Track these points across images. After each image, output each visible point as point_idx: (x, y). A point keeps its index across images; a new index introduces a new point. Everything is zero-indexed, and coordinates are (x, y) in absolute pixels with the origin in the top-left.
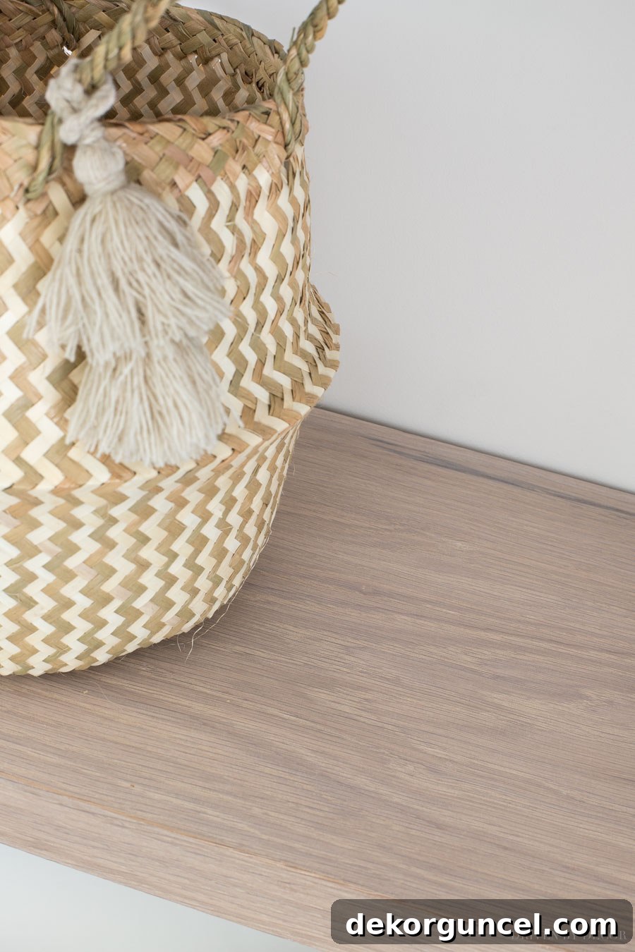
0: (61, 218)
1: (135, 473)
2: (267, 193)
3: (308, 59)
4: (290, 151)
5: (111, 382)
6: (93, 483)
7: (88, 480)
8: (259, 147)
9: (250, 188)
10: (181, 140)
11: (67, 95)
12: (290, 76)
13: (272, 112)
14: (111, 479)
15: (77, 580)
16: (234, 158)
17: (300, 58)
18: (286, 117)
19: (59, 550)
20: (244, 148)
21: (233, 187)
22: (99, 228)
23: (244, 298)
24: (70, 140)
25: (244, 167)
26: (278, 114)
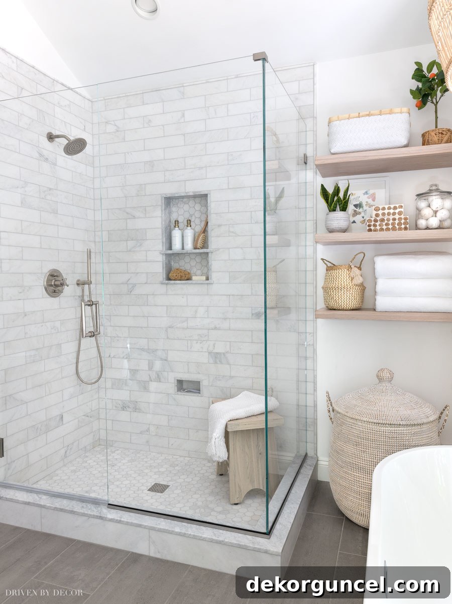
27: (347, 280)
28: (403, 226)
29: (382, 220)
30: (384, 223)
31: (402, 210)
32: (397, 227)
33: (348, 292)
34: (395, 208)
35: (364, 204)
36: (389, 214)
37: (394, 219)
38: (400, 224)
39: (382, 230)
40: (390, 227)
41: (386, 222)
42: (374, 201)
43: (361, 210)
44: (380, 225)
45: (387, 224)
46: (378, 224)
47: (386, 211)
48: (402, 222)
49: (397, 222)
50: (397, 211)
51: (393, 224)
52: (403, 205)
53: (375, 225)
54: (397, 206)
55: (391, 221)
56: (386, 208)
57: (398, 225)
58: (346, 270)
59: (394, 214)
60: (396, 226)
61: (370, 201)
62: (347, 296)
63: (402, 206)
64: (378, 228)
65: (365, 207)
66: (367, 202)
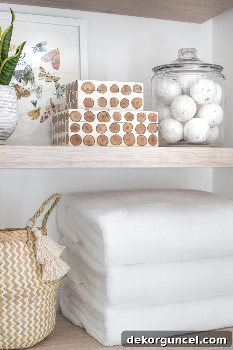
0: (32, 245)
27: (27, 271)
28: (147, 134)
29: (104, 117)
30: (108, 125)
31: (141, 95)
32: (136, 135)
33: (32, 305)
34: (126, 90)
35: (36, 73)
36: (114, 102)
37: (129, 117)
38: (141, 128)
39: (103, 141)
40: (122, 133)
41: (112, 121)
42: (56, 68)
43: (29, 86)
44: (99, 128)
45: (114, 128)
46: (94, 124)
47: (108, 96)
48: (146, 126)
49: (135, 122)
50: (130, 97)
51: (127, 128)
52: (142, 85)
53: (87, 128)
54: (131, 85)
55: (122, 122)
56: (109, 89)
57: (137, 130)
58: (22, 244)
59: (124, 103)
60: (134, 132)
61: (48, 67)
62: (31, 315)
63: (140, 88)
64: (95, 134)
65: (39, 81)
66: (41, 69)
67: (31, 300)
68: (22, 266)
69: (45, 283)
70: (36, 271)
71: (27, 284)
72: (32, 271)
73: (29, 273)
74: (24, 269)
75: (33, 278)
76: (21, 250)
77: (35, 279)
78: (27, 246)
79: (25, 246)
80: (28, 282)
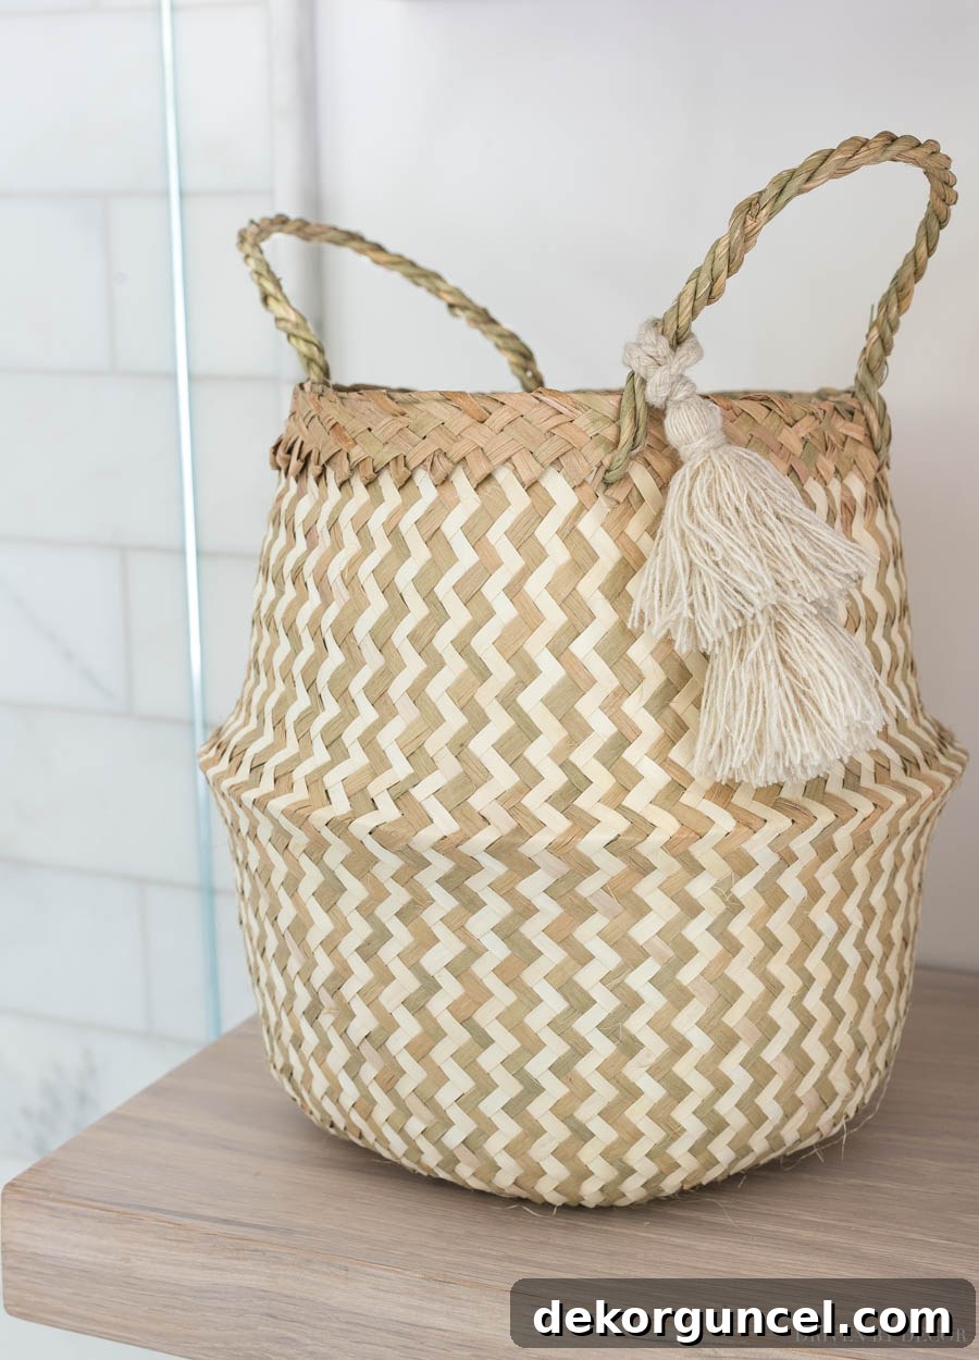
0: (648, 504)
1: (766, 821)
2: (863, 507)
3: (892, 340)
4: (882, 458)
5: (738, 666)
6: (715, 834)
7: (710, 829)
8: (848, 448)
9: (844, 499)
10: (768, 420)
11: (650, 350)
12: (871, 366)
13: (856, 412)
14: (736, 827)
15: (694, 1003)
16: (825, 455)
17: (882, 341)
18: (872, 417)
19: (671, 953)
20: (833, 446)
21: (828, 493)
22: (702, 479)
23: (856, 630)
24: (657, 402)
25: (837, 471)
26: (863, 413)
58: (561, 491)
67: (577, 896)
68: (536, 646)
69: (723, 792)
70: (655, 696)
71: (555, 779)
72: (622, 693)
73: (589, 707)
74: (551, 672)
75: (621, 741)
76: (547, 532)
77: (635, 755)
78: (602, 507)
79: (581, 509)
80: (566, 766)
